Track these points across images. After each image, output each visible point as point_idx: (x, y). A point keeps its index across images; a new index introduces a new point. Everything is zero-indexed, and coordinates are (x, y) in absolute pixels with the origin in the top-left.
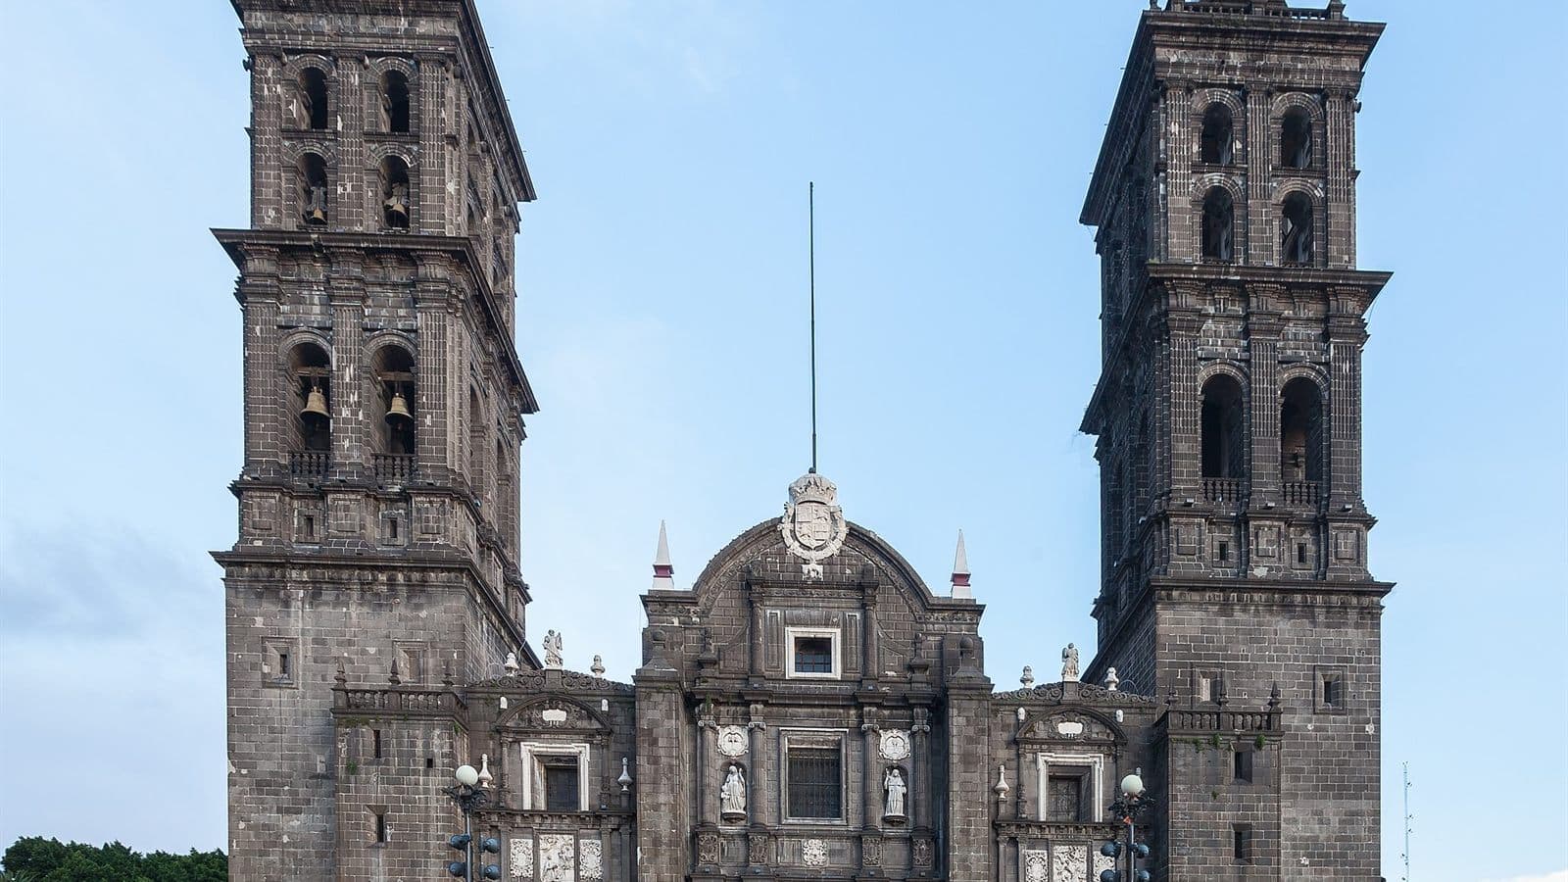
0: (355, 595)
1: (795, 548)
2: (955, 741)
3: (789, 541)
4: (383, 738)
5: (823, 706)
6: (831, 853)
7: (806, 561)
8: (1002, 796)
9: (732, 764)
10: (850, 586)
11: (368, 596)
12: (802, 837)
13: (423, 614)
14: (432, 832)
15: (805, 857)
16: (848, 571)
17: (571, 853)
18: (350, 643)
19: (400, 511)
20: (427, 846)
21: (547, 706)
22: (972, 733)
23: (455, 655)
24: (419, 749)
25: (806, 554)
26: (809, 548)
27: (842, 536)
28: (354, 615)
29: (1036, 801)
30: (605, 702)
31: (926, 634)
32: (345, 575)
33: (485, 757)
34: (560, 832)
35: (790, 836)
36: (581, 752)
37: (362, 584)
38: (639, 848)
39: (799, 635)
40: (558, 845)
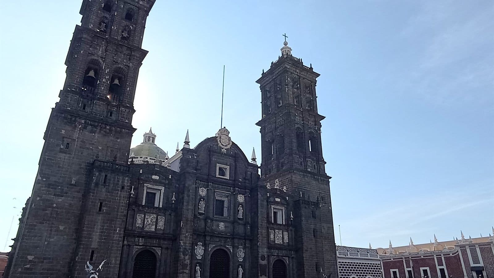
0: (98, 131)
1: (220, 145)
3: (219, 143)
4: (108, 178)
5: (225, 186)
6: (225, 227)
7: (223, 148)
9: (202, 198)
10: (231, 156)
11: (102, 132)
12: (219, 221)
13: (119, 140)
15: (219, 227)
16: (232, 153)
17: (155, 220)
18: (93, 144)
19: (114, 110)
21: (154, 174)
23: (126, 154)
24: (120, 183)
25: (223, 147)
26: (223, 145)
27: (231, 144)
28: (96, 137)
29: (271, 218)
30: (170, 176)
31: (248, 171)
32: (96, 124)
33: (133, 187)
34: (153, 213)
35: (216, 221)
36: (162, 189)
37: (101, 128)
38: (182, 222)
39: (220, 166)
40: (151, 217)
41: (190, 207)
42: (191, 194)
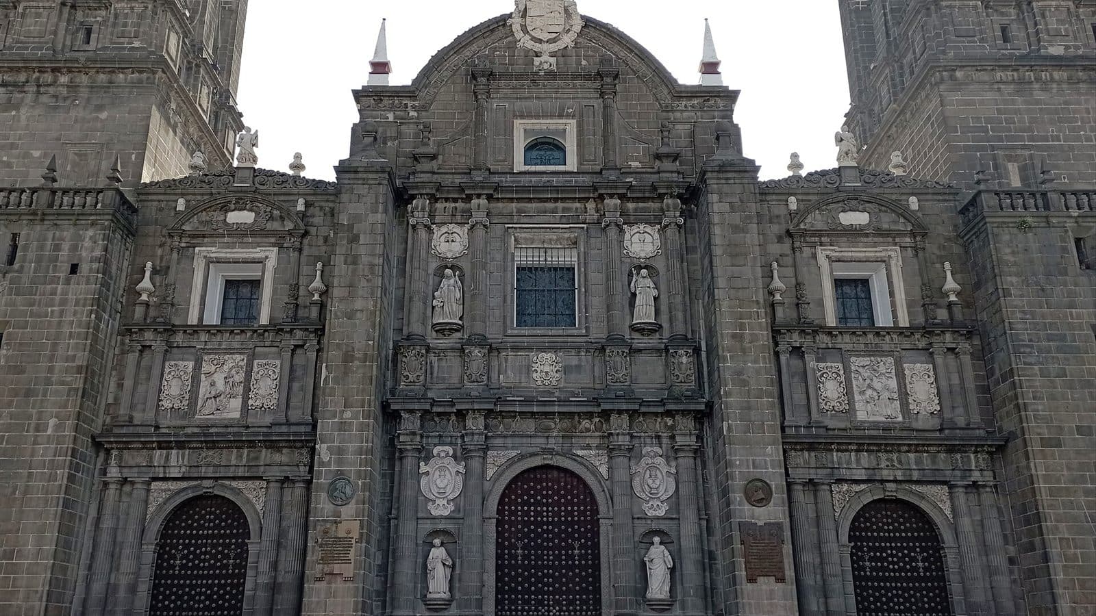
0: (29, 98)
1: (525, 42)
2: (717, 230)
3: (519, 35)
4: (21, 243)
5: (556, 200)
6: (566, 370)
7: (537, 55)
8: (778, 297)
9: (447, 267)
10: (586, 76)
11: (44, 99)
12: (530, 349)
13: (104, 115)
14: (60, 352)
15: (535, 375)
16: (584, 62)
17: (239, 377)
18: (13, 146)
19: (98, 19)
20: (51, 370)
21: (233, 207)
22: (738, 222)
23: (133, 157)
24: (64, 253)
25: (537, 47)
26: (540, 41)
27: (577, 28)
28: (23, 118)
29: (821, 303)
30: (301, 201)
31: (674, 123)
32: (22, 77)
33: (149, 265)
34: (230, 351)
35: (516, 348)
36: (267, 257)
37: (39, 86)
38: (324, 365)
39: (528, 127)
40: (226, 368)
41: (358, 304)
42: (362, 250)
